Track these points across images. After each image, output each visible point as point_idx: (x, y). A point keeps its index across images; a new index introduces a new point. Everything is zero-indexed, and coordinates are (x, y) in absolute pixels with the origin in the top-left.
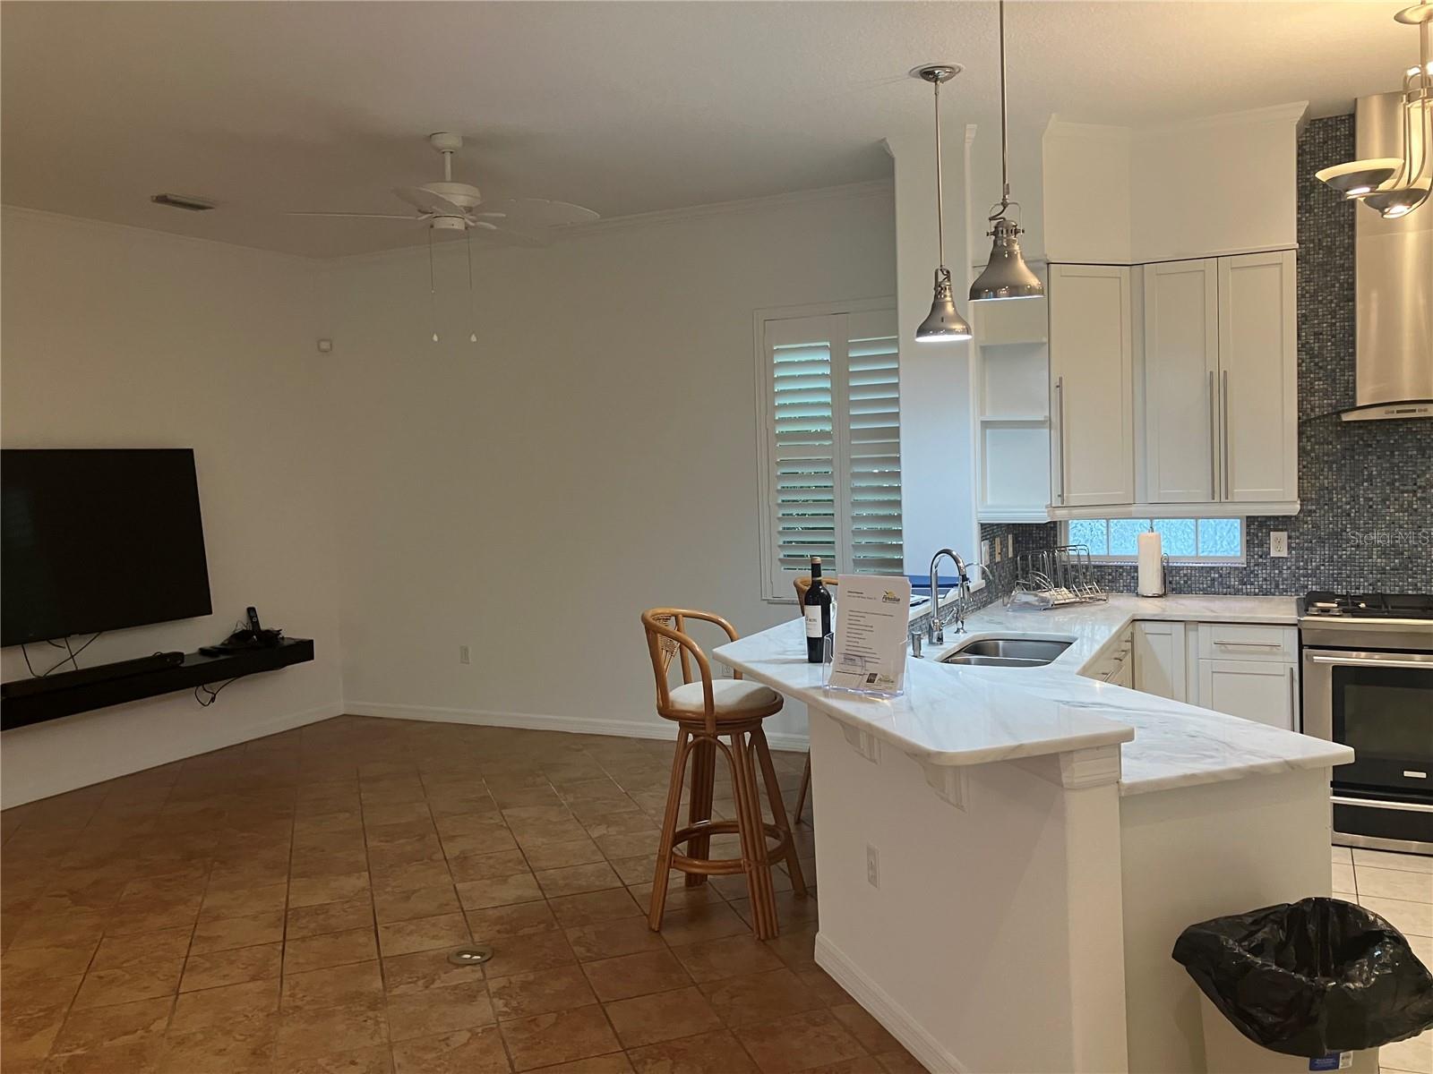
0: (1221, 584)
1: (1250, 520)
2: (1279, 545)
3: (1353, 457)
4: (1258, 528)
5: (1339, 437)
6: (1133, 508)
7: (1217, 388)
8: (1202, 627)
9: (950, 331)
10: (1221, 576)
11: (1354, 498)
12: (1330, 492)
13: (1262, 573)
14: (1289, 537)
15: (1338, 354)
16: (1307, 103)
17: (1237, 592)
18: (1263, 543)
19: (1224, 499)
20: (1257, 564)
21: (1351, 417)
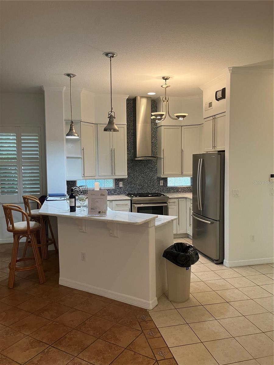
0: (110, 193)
1: (116, 179)
2: (121, 184)
3: (134, 167)
4: (117, 181)
5: (131, 163)
6: (96, 177)
7: (112, 152)
8: (113, 201)
9: (75, 136)
10: (110, 191)
11: (134, 175)
12: (130, 174)
13: (118, 190)
14: (123, 183)
15: (131, 146)
16: (129, 96)
17: (113, 194)
18: (118, 184)
19: (114, 175)
20: (117, 188)
21: (136, 159)
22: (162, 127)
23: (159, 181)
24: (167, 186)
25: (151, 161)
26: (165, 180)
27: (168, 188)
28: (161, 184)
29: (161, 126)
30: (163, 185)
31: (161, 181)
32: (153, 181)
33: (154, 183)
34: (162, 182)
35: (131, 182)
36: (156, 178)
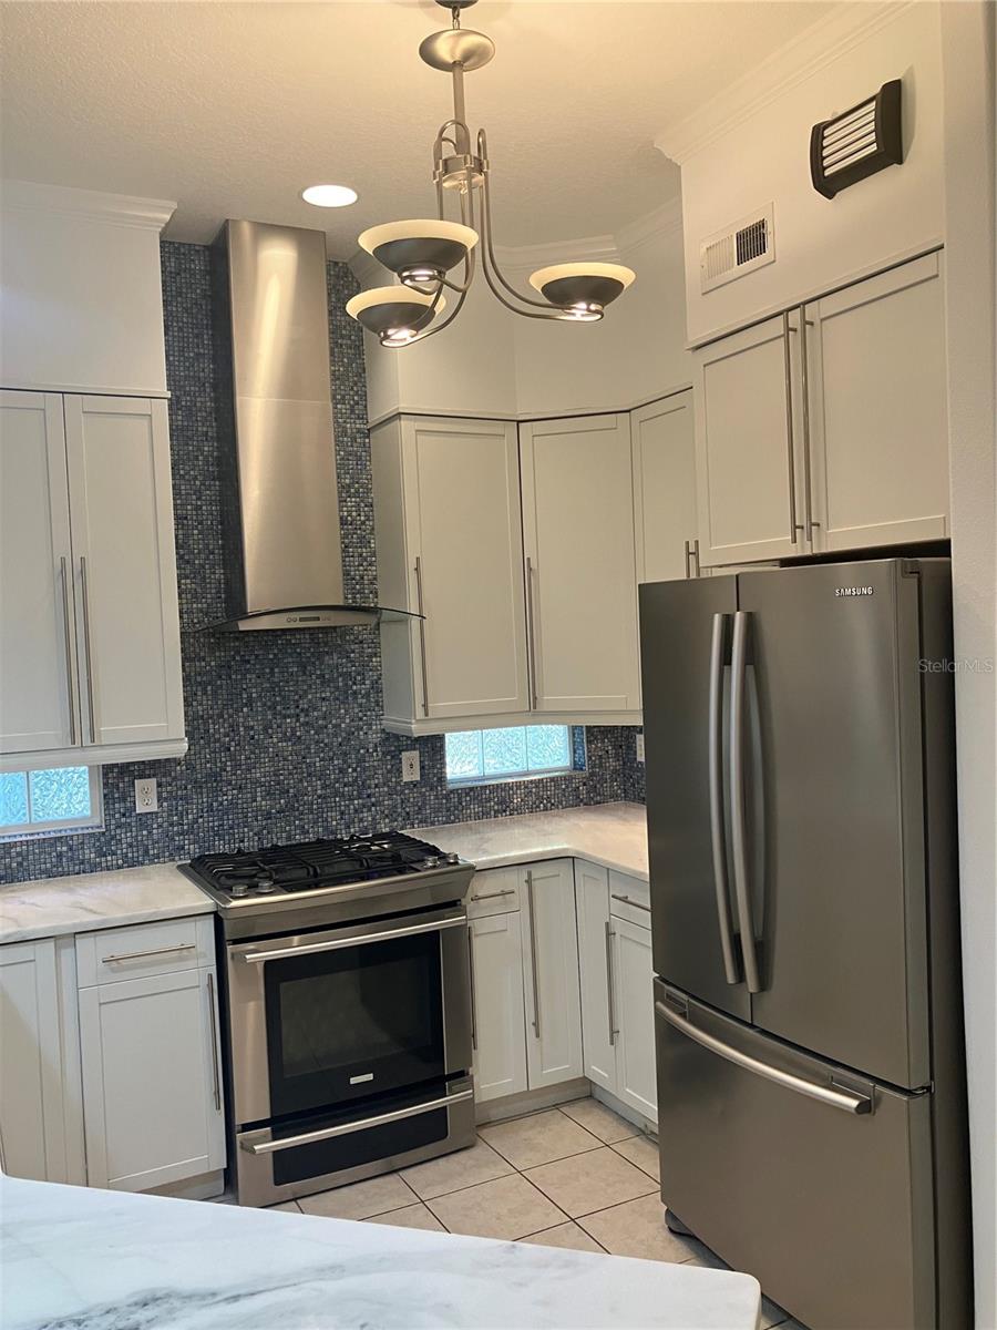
0: (71, 859)
1: (107, 769)
2: (146, 797)
3: (228, 677)
7: (71, 583)
10: (71, 849)
13: (126, 838)
14: (159, 785)
16: (175, 206)
17: (94, 868)
18: (127, 796)
19: (87, 741)
20: (118, 826)
21: (244, 626)
22: (406, 427)
23: (396, 757)
24: (442, 779)
25: (342, 637)
26: (433, 747)
27: (452, 791)
28: (411, 774)
29: (399, 415)
30: (417, 777)
31: (405, 755)
32: (361, 761)
33: (364, 769)
34: (411, 760)
35: (215, 776)
36: (374, 738)
